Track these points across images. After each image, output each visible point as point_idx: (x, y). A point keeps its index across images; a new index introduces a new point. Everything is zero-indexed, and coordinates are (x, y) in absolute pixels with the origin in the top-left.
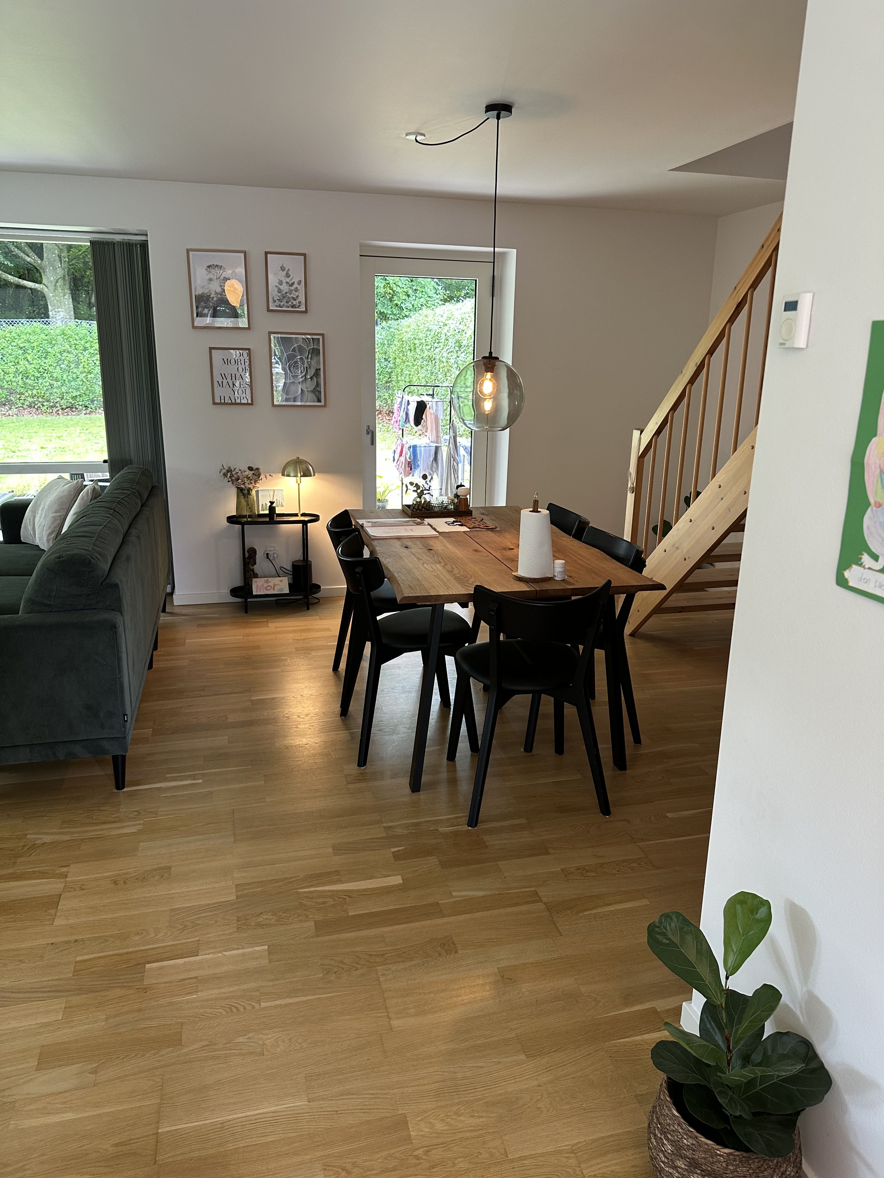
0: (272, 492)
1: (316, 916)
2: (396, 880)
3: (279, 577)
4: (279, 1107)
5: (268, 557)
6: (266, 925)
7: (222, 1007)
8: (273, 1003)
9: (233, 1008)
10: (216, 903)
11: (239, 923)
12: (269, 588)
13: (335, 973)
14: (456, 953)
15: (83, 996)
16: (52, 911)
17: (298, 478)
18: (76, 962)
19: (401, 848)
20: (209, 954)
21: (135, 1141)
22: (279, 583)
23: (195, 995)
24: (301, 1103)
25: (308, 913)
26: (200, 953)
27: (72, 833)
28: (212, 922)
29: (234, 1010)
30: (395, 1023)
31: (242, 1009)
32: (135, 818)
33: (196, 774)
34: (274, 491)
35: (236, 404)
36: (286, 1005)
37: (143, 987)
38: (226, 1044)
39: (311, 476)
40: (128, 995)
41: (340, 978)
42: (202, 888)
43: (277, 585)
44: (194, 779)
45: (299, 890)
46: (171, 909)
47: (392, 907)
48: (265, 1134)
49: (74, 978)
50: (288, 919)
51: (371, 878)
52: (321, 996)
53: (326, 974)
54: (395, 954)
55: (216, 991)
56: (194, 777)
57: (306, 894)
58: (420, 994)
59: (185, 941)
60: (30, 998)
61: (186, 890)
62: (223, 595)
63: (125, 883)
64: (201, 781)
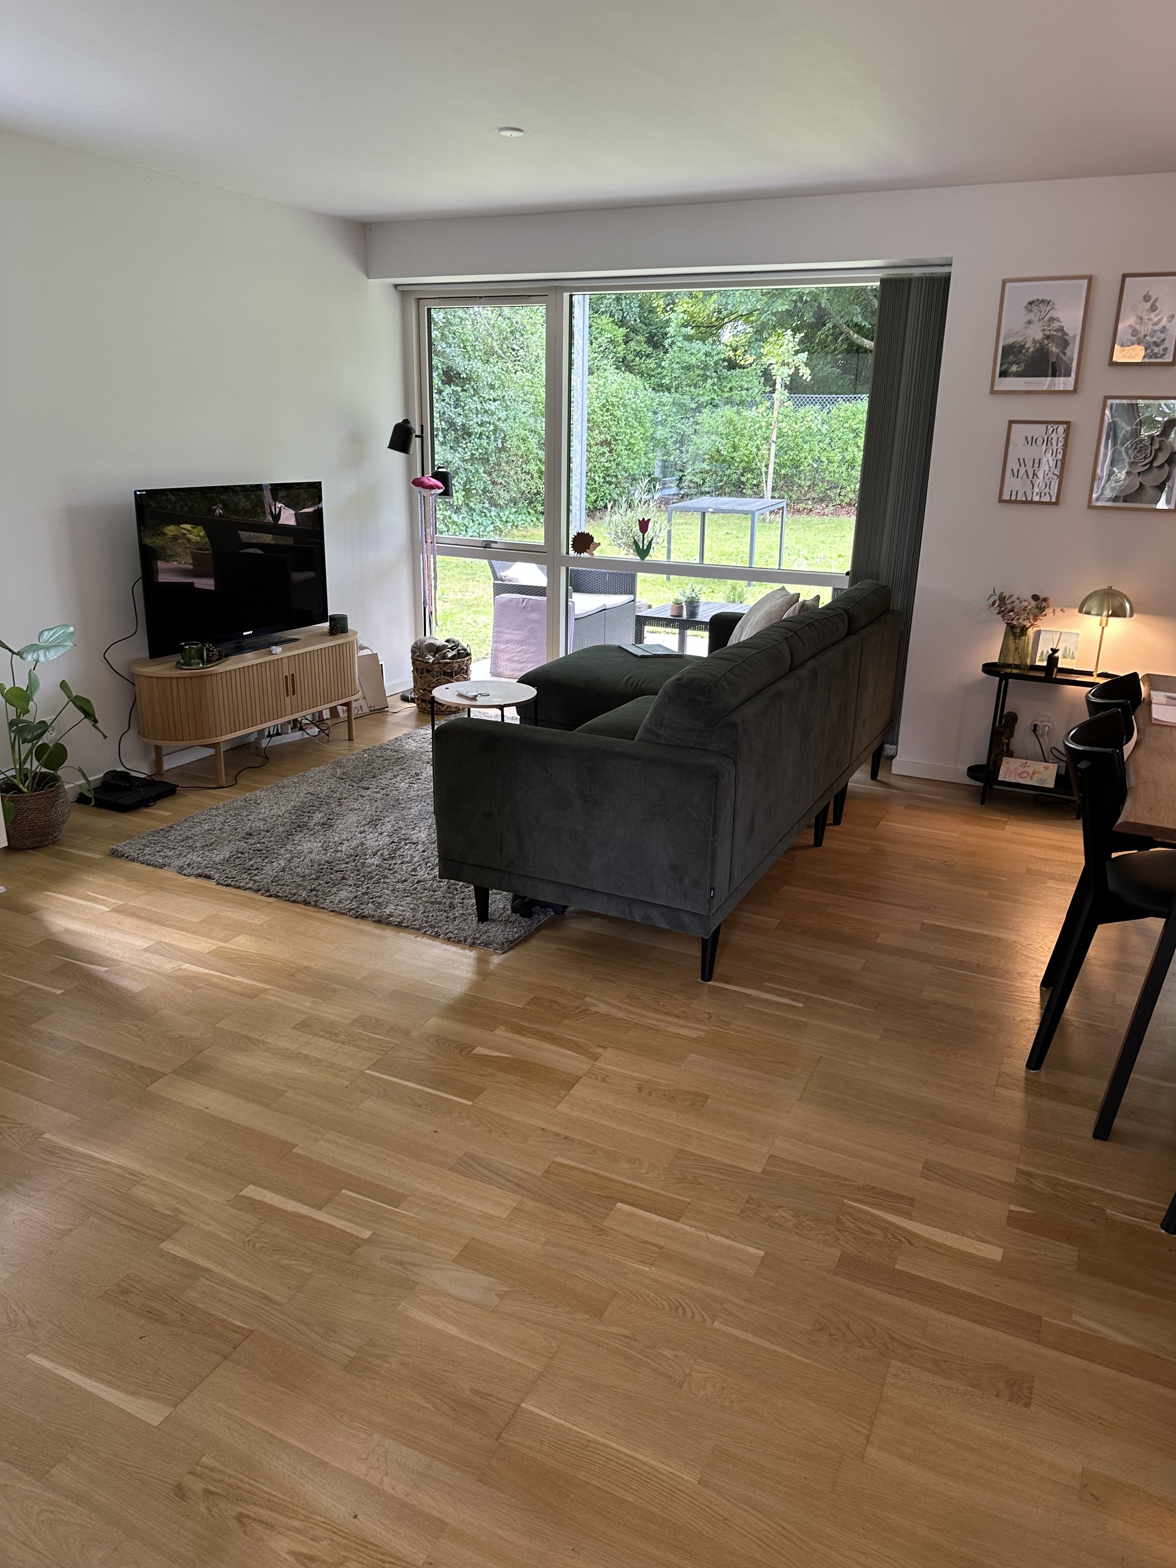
0: (1059, 634)
1: (847, 1246)
2: (994, 1253)
3: (1046, 762)
4: (662, 1465)
5: (1035, 730)
6: (779, 1225)
7: (669, 1299)
8: (729, 1330)
9: (680, 1307)
10: (733, 1166)
11: (748, 1205)
12: (1025, 774)
13: (831, 1335)
14: (1026, 1407)
15: (540, 1205)
16: (563, 1092)
17: (1104, 619)
18: (554, 1162)
19: (1026, 1211)
20: (691, 1226)
21: (494, 1400)
22: (1043, 770)
23: (648, 1267)
24: (689, 1477)
25: (841, 1237)
26: (681, 1220)
27: (631, 1012)
28: (717, 1188)
29: (680, 1311)
30: (873, 1452)
31: (689, 1315)
32: (703, 1021)
33: (800, 994)
34: (1061, 633)
35: (1032, 502)
36: (743, 1342)
37: (600, 1226)
38: (649, 1347)
39: (1125, 616)
40: (581, 1228)
41: (832, 1346)
42: (729, 1140)
43: (1037, 773)
44: (794, 1000)
45: (846, 1201)
46: (680, 1150)
47: (964, 1288)
48: (626, 1488)
49: (541, 1178)
50: (810, 1231)
51: (957, 1232)
52: (793, 1355)
53: (816, 1330)
54: (930, 1355)
55: (673, 1277)
56: (795, 997)
57: (851, 1210)
58: (934, 1433)
59: (674, 1196)
60: (491, 1179)
61: (709, 1134)
62: (957, 771)
63: (650, 1093)
64: (801, 1005)
